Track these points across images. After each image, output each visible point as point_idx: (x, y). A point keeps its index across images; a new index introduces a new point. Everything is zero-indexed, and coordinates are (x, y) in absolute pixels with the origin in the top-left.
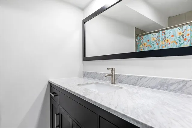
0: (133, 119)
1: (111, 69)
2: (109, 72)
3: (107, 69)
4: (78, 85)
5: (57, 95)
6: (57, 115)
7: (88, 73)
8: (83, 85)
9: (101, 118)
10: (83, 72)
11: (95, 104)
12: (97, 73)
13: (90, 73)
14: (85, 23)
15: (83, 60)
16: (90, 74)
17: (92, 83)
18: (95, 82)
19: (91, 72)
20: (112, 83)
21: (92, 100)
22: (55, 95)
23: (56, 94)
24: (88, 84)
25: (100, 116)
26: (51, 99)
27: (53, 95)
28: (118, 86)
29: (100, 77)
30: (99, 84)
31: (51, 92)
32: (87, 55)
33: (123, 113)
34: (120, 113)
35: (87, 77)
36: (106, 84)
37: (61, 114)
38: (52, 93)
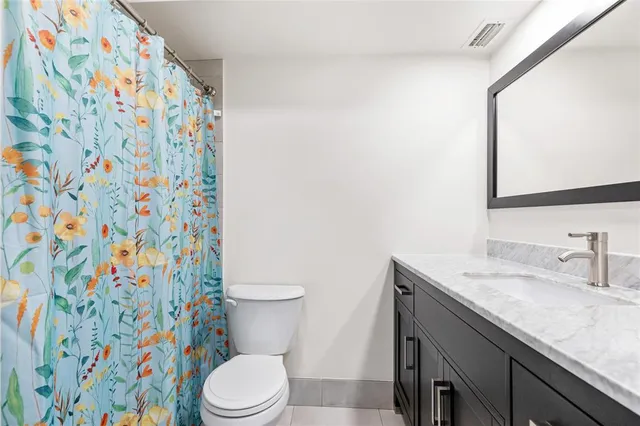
0: (602, 379)
1: (588, 236)
2: (582, 245)
3: (570, 235)
4: (465, 274)
5: (409, 294)
6: (408, 339)
7: (505, 245)
8: (478, 276)
9: (514, 363)
10: (488, 241)
11: (496, 323)
12: (534, 246)
13: (513, 246)
14: (495, 95)
15: (490, 206)
16: (512, 248)
17: (512, 276)
18: (523, 273)
19: (516, 244)
20: (593, 284)
21: (490, 313)
22: (405, 291)
23: (407, 289)
24: (496, 276)
25: (511, 358)
26: (396, 301)
27: (401, 292)
28: (617, 296)
29: (546, 260)
30: (541, 280)
31: (395, 283)
32: (503, 192)
33: (574, 357)
34: (565, 356)
35: (501, 258)
36: (564, 284)
37: (419, 341)
38: (400, 287)
